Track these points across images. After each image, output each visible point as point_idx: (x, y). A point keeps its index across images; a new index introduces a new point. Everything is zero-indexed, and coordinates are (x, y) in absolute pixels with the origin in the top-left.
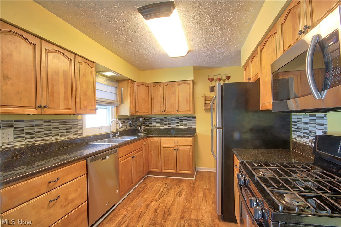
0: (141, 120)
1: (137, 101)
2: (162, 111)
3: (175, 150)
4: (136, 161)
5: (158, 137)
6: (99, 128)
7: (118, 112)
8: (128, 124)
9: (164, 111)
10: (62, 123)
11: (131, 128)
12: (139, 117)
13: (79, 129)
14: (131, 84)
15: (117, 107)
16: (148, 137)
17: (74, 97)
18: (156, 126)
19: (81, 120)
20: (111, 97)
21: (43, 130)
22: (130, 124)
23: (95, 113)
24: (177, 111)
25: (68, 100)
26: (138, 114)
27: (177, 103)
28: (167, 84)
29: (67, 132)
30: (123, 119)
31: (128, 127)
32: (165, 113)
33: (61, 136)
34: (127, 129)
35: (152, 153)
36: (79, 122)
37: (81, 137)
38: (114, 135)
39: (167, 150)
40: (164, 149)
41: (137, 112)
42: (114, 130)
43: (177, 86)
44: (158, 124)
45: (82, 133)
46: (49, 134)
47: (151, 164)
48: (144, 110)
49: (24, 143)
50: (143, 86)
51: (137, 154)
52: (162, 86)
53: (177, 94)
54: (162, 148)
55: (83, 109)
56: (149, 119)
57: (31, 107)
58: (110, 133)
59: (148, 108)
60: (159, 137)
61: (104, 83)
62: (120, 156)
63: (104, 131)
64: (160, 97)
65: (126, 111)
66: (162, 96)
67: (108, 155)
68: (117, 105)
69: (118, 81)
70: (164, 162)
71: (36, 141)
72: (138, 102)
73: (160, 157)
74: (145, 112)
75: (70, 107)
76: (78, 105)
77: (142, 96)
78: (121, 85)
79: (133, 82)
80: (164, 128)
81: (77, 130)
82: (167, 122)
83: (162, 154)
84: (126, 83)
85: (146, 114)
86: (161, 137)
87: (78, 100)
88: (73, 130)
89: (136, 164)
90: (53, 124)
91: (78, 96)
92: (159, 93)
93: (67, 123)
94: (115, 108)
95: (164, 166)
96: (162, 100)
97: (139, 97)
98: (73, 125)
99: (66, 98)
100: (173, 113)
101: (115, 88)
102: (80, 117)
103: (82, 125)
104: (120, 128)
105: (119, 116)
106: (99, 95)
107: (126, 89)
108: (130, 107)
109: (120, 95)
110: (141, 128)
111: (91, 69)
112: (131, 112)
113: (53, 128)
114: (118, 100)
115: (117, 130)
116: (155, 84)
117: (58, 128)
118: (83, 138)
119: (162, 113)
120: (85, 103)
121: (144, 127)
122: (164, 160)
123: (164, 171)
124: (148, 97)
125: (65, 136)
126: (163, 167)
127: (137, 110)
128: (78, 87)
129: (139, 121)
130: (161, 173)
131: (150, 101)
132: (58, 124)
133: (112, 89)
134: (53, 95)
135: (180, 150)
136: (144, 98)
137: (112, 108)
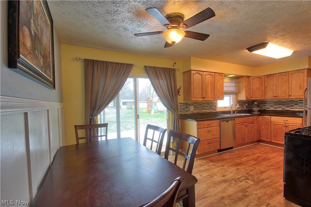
0: (256, 103)
1: (251, 90)
2: (275, 97)
3: (284, 126)
4: (248, 129)
5: (268, 115)
6: (225, 108)
7: (237, 98)
8: (245, 106)
9: (277, 96)
10: (208, 104)
11: (247, 109)
12: (254, 101)
13: (215, 107)
14: (247, 79)
15: (236, 95)
16: (260, 115)
17: (214, 92)
18: (270, 108)
19: (216, 103)
20: (232, 89)
21: (201, 107)
22: (246, 106)
23: (223, 100)
24: (290, 96)
25: (212, 94)
26: (253, 99)
27: (290, 89)
28: (280, 74)
29: (210, 108)
30: (241, 103)
31: (245, 108)
32: (277, 98)
33: (208, 110)
34: (243, 109)
35: (263, 127)
36: (215, 104)
37: (216, 111)
38: (234, 112)
39: (276, 126)
40: (274, 125)
41: (252, 97)
42: (234, 109)
43: (290, 76)
44: (272, 106)
45: (216, 109)
46: (203, 109)
47: (262, 135)
48: (257, 96)
49: (196, 111)
50: (257, 78)
51: (249, 125)
52: (275, 76)
53: (290, 82)
54: (272, 124)
55: (217, 98)
56: (263, 102)
57: (200, 98)
58: (231, 111)
59: (261, 94)
60: (270, 116)
61: (228, 81)
62: (236, 123)
63: (228, 110)
64: (273, 85)
65: (243, 97)
66: (275, 84)
67: (230, 120)
68: (236, 93)
69: (237, 78)
70: (274, 135)
71: (200, 111)
72: (253, 91)
73: (270, 130)
74: (258, 98)
75: (212, 97)
76: (216, 96)
77: (256, 86)
78: (239, 80)
79: (248, 77)
80: (278, 110)
81: (214, 108)
82: (281, 105)
83: (272, 128)
84: (243, 78)
85: (259, 99)
86: (271, 116)
87: (215, 94)
88: (212, 108)
89: (248, 131)
90: (205, 105)
91: (216, 92)
92: (272, 82)
93: (210, 104)
94: (235, 95)
95: (274, 137)
96: (275, 88)
97: (253, 87)
98: (212, 105)
99: (211, 94)
100: (285, 98)
101: (235, 83)
102: (215, 102)
103: (216, 106)
104: (238, 108)
105: (237, 100)
106: (225, 89)
107: (243, 83)
108: (246, 95)
109: (239, 87)
110: (255, 109)
111: (222, 77)
112: (246, 97)
113: (205, 106)
114: (237, 91)
115: (236, 110)
116: (269, 76)
117: (206, 106)
118: (217, 112)
119: (275, 98)
120: (219, 95)
121: (258, 108)
122: (274, 133)
123: (273, 141)
124: (261, 86)
125: (209, 110)
126: (272, 138)
127: (251, 96)
128: (216, 87)
129: (254, 104)
130: (270, 143)
131: (263, 89)
132: (207, 105)
133: (233, 84)
134: (207, 93)
135: (289, 127)
136: (258, 87)
137: (233, 96)
